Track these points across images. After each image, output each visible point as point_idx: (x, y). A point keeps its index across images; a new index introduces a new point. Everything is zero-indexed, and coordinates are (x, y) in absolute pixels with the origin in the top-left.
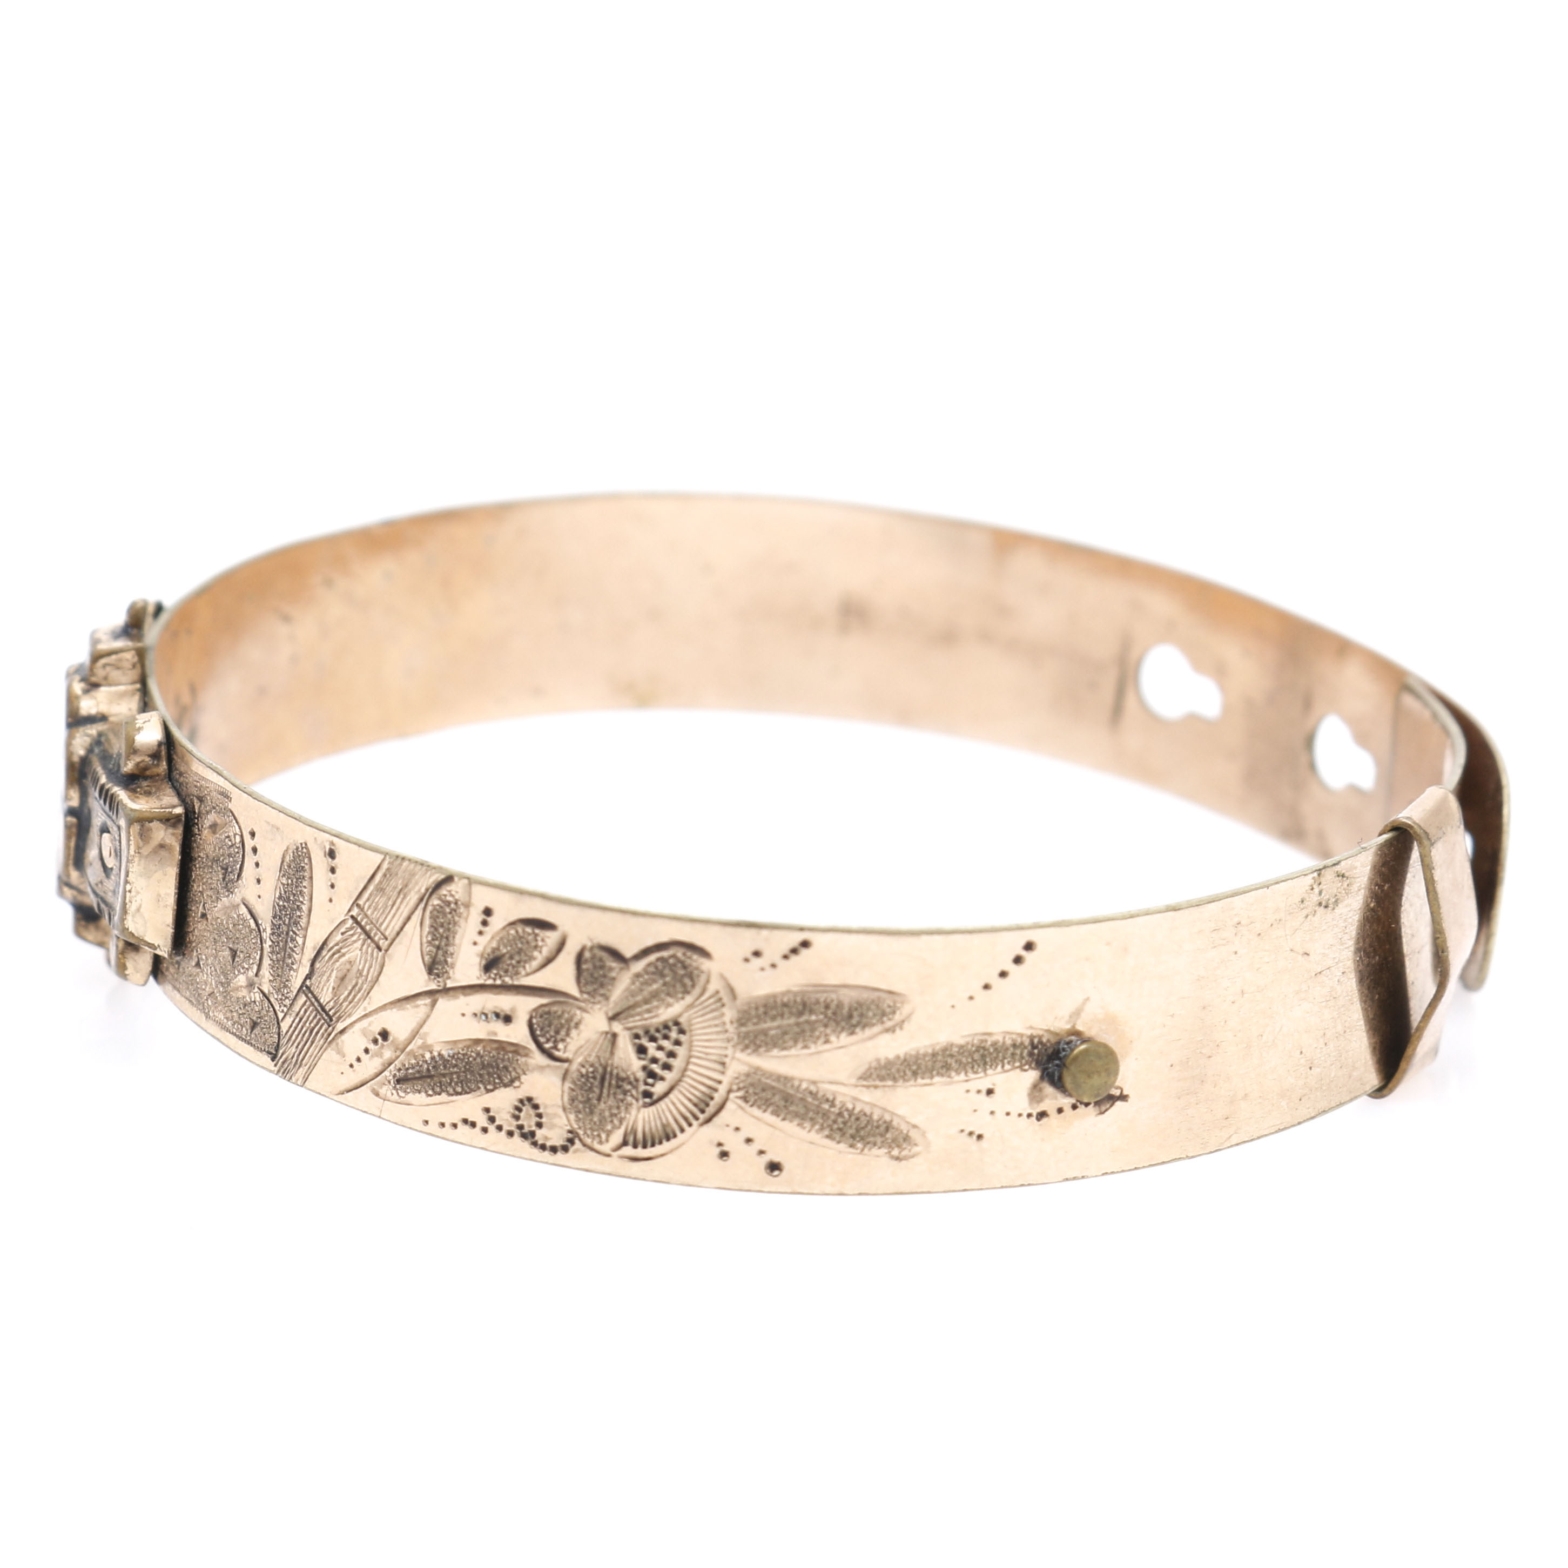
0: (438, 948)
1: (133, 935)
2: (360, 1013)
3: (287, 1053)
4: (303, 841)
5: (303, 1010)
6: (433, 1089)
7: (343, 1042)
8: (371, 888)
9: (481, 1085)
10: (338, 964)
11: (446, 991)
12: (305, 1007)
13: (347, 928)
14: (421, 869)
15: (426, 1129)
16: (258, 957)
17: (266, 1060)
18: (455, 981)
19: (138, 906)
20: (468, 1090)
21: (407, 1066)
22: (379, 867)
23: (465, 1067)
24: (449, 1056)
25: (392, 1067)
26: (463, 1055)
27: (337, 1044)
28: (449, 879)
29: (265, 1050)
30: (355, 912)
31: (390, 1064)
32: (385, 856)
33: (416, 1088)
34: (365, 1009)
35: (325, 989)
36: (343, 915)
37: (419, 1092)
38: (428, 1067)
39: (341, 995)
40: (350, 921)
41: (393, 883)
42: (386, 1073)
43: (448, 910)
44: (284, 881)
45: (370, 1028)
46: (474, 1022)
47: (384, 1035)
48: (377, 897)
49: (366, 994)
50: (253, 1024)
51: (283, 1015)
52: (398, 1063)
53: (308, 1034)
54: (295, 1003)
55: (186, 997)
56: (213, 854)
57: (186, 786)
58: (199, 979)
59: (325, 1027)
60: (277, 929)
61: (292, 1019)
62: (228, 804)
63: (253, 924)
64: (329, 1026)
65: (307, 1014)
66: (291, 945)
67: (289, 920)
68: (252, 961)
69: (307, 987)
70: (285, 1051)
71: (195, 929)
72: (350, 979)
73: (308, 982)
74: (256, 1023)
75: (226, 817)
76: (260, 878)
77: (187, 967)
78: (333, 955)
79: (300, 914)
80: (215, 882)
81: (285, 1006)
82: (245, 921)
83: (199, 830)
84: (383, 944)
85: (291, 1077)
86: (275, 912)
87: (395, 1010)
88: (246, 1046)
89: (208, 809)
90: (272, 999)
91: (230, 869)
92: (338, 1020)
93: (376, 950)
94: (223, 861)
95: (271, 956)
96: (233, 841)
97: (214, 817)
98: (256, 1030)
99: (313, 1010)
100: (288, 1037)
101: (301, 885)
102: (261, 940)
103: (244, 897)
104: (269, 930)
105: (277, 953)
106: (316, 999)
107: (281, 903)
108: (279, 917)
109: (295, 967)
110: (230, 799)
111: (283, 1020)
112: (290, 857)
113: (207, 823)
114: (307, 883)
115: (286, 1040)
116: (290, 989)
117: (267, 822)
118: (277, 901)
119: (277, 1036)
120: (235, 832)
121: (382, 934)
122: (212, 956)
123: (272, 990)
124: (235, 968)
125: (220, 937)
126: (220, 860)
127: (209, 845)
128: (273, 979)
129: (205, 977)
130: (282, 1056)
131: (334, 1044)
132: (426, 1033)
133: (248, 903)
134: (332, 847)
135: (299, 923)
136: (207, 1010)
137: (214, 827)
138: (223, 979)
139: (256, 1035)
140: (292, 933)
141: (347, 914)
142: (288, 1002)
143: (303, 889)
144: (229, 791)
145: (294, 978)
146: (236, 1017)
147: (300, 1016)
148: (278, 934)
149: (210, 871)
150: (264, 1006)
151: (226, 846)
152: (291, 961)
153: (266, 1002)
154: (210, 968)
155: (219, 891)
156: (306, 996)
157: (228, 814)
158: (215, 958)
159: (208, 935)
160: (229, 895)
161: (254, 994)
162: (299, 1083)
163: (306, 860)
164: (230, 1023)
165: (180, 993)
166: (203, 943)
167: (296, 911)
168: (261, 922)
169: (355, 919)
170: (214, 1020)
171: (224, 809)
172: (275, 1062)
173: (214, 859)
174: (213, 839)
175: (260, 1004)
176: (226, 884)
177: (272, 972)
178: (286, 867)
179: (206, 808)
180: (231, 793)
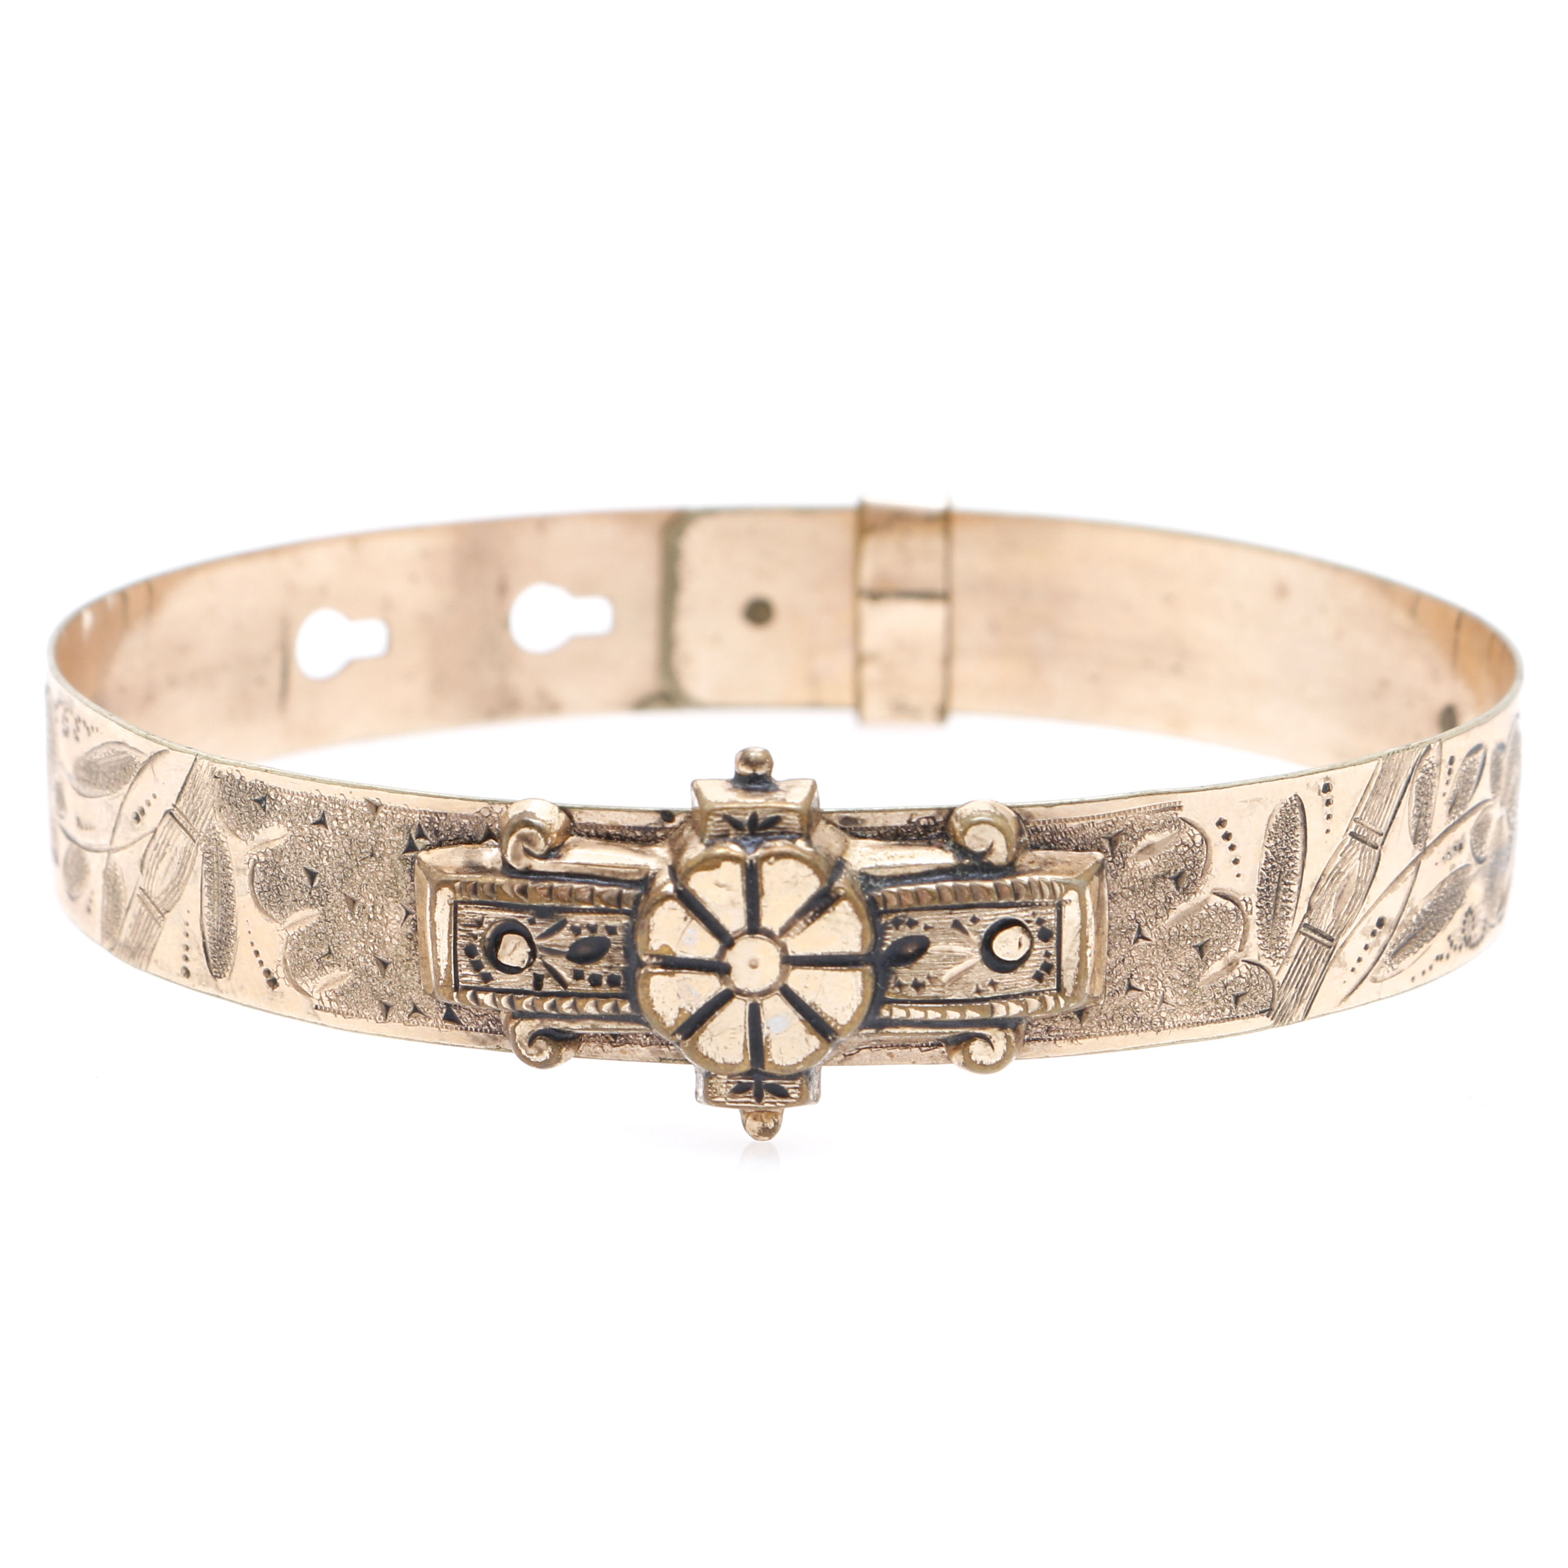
0: (1420, 816)
2: (1361, 915)
3: (1285, 1001)
4: (1292, 794)
5: (1302, 949)
6: (1417, 946)
7: (1344, 954)
8: (1368, 796)
9: (1446, 919)
10: (1337, 886)
11: (1426, 851)
12: (1305, 945)
13: (1345, 848)
14: (1407, 753)
15: (1413, 984)
16: (1241, 933)
17: (1264, 1020)
18: (1432, 837)
20: (1438, 929)
21: (1399, 938)
22: (1373, 775)
23: (1437, 909)
24: (1428, 907)
25: (1387, 948)
26: (1436, 900)
27: (1339, 960)
28: (1428, 749)
29: (1256, 1013)
30: (1353, 827)
31: (1385, 948)
32: (1379, 760)
33: (1406, 953)
34: (1364, 910)
35: (1325, 916)
36: (1342, 838)
37: (1408, 955)
38: (1414, 928)
39: (1341, 913)
40: (1349, 839)
41: (1386, 780)
42: (1383, 956)
43: (1427, 777)
44: (1271, 843)
45: (1369, 924)
46: (1442, 865)
47: (1381, 923)
48: (1372, 802)
49: (1364, 896)
50: (1237, 998)
51: (1278, 967)
52: (1392, 941)
53: (1308, 968)
54: (1292, 948)
55: (1110, 1033)
56: (1155, 873)
57: (1084, 836)
58: (1139, 1002)
59: (1327, 950)
60: (1265, 892)
61: (1290, 964)
62: (1177, 814)
63: (1231, 906)
64: (1330, 947)
65: (1307, 951)
66: (1284, 898)
67: (1280, 876)
68: (1232, 941)
69: (1306, 926)
70: (1283, 999)
71: (1123, 960)
72: (1349, 893)
73: (1306, 921)
74: (1242, 995)
75: (1173, 828)
76: (1238, 858)
77: (1110, 1004)
78: (1332, 880)
79: (1293, 864)
80: (1161, 897)
81: (1280, 958)
82: (1218, 909)
83: (1118, 865)
84: (1379, 840)
85: (1291, 1019)
86: (1262, 878)
87: (1389, 895)
88: (1231, 1023)
89: (1135, 837)
90: (1263, 962)
91: (1190, 872)
92: (1339, 937)
93: (1373, 850)
94: (1176, 870)
95: (1259, 922)
96: (1191, 844)
97: (1150, 838)
98: (1244, 1001)
99: (1313, 943)
100: (1284, 985)
101: (1293, 836)
102: (1243, 914)
103: (1215, 887)
104: (1255, 899)
105: (1267, 914)
106: (1315, 931)
107: (1270, 866)
108: (1267, 880)
109: (1290, 916)
110: (1180, 808)
111: (1278, 973)
112: (1277, 818)
113: (1135, 851)
114: (1299, 832)
115: (1283, 989)
116: (1285, 939)
117: (1242, 801)
118: (1263, 867)
119: (1271, 992)
120: (1192, 835)
121: (1377, 833)
122: (1164, 969)
123: (1262, 952)
124: (1207, 961)
125: (1178, 944)
126: (1169, 872)
127: (1145, 868)
128: (1261, 942)
129: (1152, 994)
130: (1280, 1005)
131: (1336, 962)
132: (1413, 900)
133: (1222, 889)
134: (1327, 782)
135: (1293, 872)
136: (1159, 1024)
137: (1149, 849)
138: (1187, 980)
139: (1244, 1005)
140: (1284, 886)
141: (1345, 834)
142: (1283, 952)
143: (1296, 838)
144: (1175, 803)
145: (1290, 926)
146: (1211, 1005)
147: (1298, 957)
148: (1266, 897)
149: (1151, 891)
150: (1253, 973)
151: (1180, 854)
152: (1285, 912)
153: (1256, 969)
154: (1162, 981)
155: (1170, 903)
156: (1304, 934)
157: (1177, 824)
158: (1171, 967)
159: (1155, 953)
160: (1189, 898)
161: (1238, 969)
162: (1300, 1019)
163: (1297, 811)
164: (1202, 1016)
165: (1095, 1036)
166: (1145, 965)
167: (1287, 863)
168: (1241, 898)
169: (1353, 835)
170: (1174, 1026)
171: (1170, 822)
172: (1271, 1017)
173: (1157, 877)
174: (1151, 860)
175: (1246, 974)
176: (1184, 889)
177: (1261, 936)
178: (1273, 830)
179: (1132, 837)
180: (1180, 802)
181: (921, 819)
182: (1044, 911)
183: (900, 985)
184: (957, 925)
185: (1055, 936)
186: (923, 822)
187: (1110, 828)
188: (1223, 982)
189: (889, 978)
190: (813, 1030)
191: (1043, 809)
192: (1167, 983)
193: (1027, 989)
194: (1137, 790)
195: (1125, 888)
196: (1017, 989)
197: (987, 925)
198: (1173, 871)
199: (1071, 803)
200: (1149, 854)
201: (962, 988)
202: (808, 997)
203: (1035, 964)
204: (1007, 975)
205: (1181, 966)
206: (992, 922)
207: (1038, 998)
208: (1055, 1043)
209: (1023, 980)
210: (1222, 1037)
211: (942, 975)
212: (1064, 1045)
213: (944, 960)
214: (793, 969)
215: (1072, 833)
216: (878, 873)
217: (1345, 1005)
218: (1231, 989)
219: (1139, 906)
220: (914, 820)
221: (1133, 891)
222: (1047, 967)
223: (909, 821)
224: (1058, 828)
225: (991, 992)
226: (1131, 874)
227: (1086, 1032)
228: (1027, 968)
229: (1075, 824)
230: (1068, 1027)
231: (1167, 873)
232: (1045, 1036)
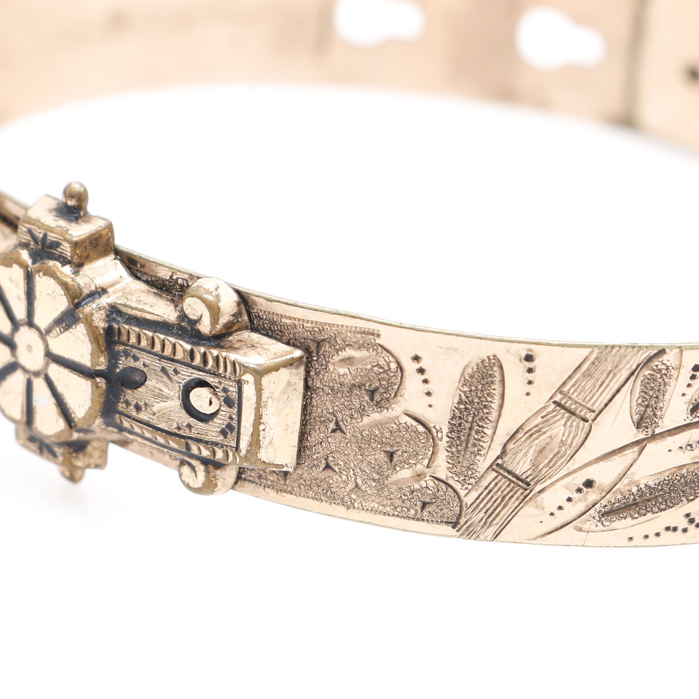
0: (647, 406)
1: (265, 462)
2: (564, 472)
3: (472, 520)
4: (490, 354)
5: (494, 483)
6: (638, 513)
7: (542, 499)
8: (578, 375)
9: (684, 499)
10: (537, 441)
11: (654, 437)
12: (496, 480)
13: (548, 412)
14: (633, 350)
15: (632, 543)
16: (430, 453)
17: (448, 529)
18: (663, 427)
19: (271, 439)
20: (672, 505)
21: (613, 502)
22: (585, 360)
23: (670, 488)
24: (655, 485)
25: (597, 506)
26: (669, 480)
27: (536, 502)
28: (662, 352)
29: (442, 522)
30: (558, 398)
31: (594, 506)
32: (593, 349)
33: (621, 516)
34: (568, 469)
35: (521, 463)
36: (544, 403)
37: (625, 518)
38: (634, 497)
39: (540, 464)
40: (553, 406)
41: (602, 367)
42: (592, 512)
43: (659, 376)
44: (466, 389)
45: (574, 482)
46: (680, 453)
47: (589, 484)
48: (583, 382)
49: (569, 457)
50: (424, 505)
51: (467, 491)
52: (604, 502)
53: (499, 500)
54: (483, 479)
55: (308, 497)
56: (352, 382)
57: (295, 333)
58: (333, 481)
59: (521, 491)
60: (457, 427)
61: (479, 492)
62: (375, 340)
63: (421, 428)
64: (526, 490)
65: (499, 486)
66: (476, 437)
67: (473, 418)
68: (421, 457)
69: (498, 465)
70: (470, 518)
71: (321, 443)
72: (551, 450)
73: (499, 461)
74: (428, 503)
75: (371, 350)
76: (431, 391)
77: (309, 473)
78: (531, 435)
79: (488, 411)
80: (357, 403)
81: (469, 484)
82: (408, 428)
83: (321, 366)
84: (590, 416)
85: (478, 536)
86: (454, 415)
87: (601, 463)
88: (416, 522)
89: (337, 347)
90: (451, 482)
91: (383, 391)
92: (536, 484)
93: (582, 422)
94: (371, 385)
95: (448, 449)
96: (386, 368)
97: (349, 352)
98: (429, 509)
99: (505, 482)
100: (473, 507)
101: (489, 388)
102: (433, 439)
103: (407, 409)
104: (445, 430)
105: (457, 445)
106: (510, 472)
107: (462, 406)
108: (460, 418)
109: (482, 453)
110: (379, 336)
111: (466, 495)
112: (473, 369)
113: (336, 358)
114: (497, 386)
115: (471, 510)
116: (476, 470)
117: (438, 347)
118: (456, 406)
119: (458, 509)
120: (388, 361)
121: (589, 409)
122: (355, 460)
123: (450, 475)
124: (395, 465)
125: (369, 445)
126: (364, 385)
127: (344, 375)
128: (451, 466)
129: (344, 477)
130: (466, 522)
131: (532, 503)
132: (633, 474)
133: (413, 412)
134: (530, 353)
135: (487, 418)
136: (349, 503)
137: (349, 361)
138: (376, 476)
139: (430, 512)
140: (477, 427)
141: (548, 401)
142: (473, 481)
143: (492, 391)
144: (374, 330)
145: (481, 461)
146: (398, 503)
147: (489, 488)
148: (458, 431)
149: (348, 395)
150: (440, 489)
151: (375, 373)
152: (476, 449)
153: (442, 485)
154: (353, 470)
155: (364, 410)
156: (497, 472)
157: (375, 348)
158: (362, 461)
159: (348, 446)
160: (381, 411)
161: (426, 481)
162: (488, 539)
163: (495, 369)
164: (388, 508)
165: (296, 495)
166: (339, 452)
167: (482, 409)
168: (432, 425)
169: (557, 404)
170: (363, 509)
171: (368, 344)
172: (457, 529)
173: (354, 385)
174: (349, 370)
175: (433, 488)
176: (377, 402)
177: (450, 461)
178: (468, 378)
179: (334, 347)
180: (378, 331)
181: (179, 278)
182: (227, 383)
183: (128, 403)
184: (163, 370)
185: (236, 405)
186: (180, 281)
187: (316, 333)
188: (410, 487)
189: (121, 395)
190: (61, 415)
191: (265, 301)
192: (358, 473)
193: (214, 439)
194: (343, 309)
195: (325, 386)
196: (207, 437)
197: (185, 379)
198: (367, 385)
199: (287, 304)
200: (349, 365)
201: (166, 422)
202: (60, 389)
203: (222, 422)
204: (200, 424)
205: (371, 463)
206: (189, 378)
207: (222, 449)
208: (264, 488)
209: (212, 431)
210: (407, 531)
211: (153, 406)
212: (271, 493)
213: (155, 395)
214: (52, 363)
215: (286, 327)
216: (124, 310)
217: (539, 541)
218: (418, 496)
219: (337, 404)
220: (174, 277)
221: (332, 390)
222: (229, 427)
223: (171, 277)
224: (275, 320)
225: (186, 433)
226: (331, 376)
227: (289, 489)
228: (215, 423)
229: (288, 321)
230: (275, 480)
231: (363, 385)
232: (257, 480)
